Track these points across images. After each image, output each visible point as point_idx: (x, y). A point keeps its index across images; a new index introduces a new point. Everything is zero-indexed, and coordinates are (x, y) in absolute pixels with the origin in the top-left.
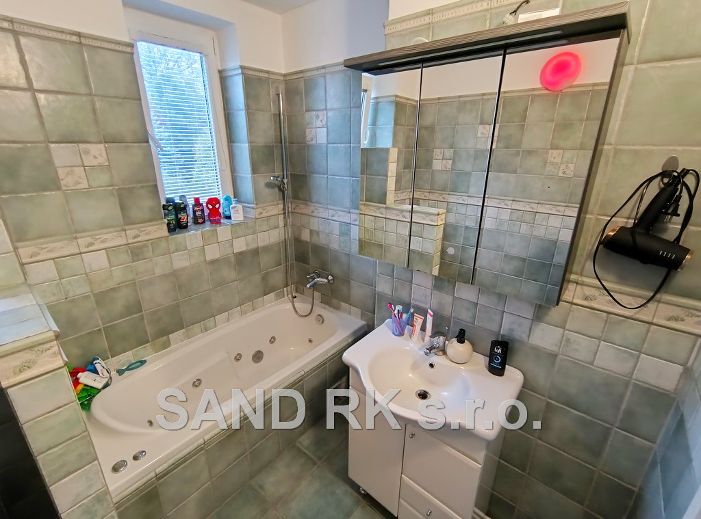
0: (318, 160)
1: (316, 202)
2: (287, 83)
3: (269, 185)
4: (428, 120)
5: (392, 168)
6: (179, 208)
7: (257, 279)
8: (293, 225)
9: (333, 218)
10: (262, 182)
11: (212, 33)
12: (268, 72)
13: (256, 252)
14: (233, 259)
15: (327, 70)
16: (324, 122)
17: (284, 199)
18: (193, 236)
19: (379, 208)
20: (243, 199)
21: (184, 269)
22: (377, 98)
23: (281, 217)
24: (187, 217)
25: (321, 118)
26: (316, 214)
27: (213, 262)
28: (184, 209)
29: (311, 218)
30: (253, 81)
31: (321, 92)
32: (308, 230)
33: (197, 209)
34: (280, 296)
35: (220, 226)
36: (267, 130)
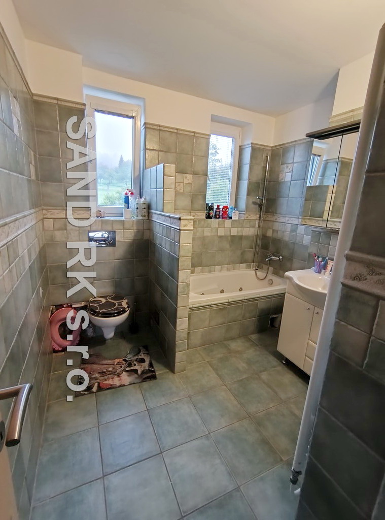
0: (284, 190)
1: (279, 214)
2: (273, 151)
3: (254, 203)
5: (330, 197)
6: (211, 208)
7: (239, 252)
8: (263, 227)
9: (288, 222)
10: (252, 199)
11: (240, 129)
12: (264, 146)
13: (241, 238)
14: (229, 238)
15: (297, 143)
16: (291, 170)
17: (261, 212)
18: (214, 222)
19: (319, 220)
20: (239, 210)
21: (208, 237)
22: (327, 160)
23: (257, 221)
24: (212, 213)
25: (289, 168)
26: (278, 220)
27: (221, 237)
28: (213, 209)
29: (275, 223)
30: (256, 150)
31: (292, 154)
32: (272, 230)
33: (217, 210)
34: (249, 267)
35: (226, 220)
36: (258, 174)
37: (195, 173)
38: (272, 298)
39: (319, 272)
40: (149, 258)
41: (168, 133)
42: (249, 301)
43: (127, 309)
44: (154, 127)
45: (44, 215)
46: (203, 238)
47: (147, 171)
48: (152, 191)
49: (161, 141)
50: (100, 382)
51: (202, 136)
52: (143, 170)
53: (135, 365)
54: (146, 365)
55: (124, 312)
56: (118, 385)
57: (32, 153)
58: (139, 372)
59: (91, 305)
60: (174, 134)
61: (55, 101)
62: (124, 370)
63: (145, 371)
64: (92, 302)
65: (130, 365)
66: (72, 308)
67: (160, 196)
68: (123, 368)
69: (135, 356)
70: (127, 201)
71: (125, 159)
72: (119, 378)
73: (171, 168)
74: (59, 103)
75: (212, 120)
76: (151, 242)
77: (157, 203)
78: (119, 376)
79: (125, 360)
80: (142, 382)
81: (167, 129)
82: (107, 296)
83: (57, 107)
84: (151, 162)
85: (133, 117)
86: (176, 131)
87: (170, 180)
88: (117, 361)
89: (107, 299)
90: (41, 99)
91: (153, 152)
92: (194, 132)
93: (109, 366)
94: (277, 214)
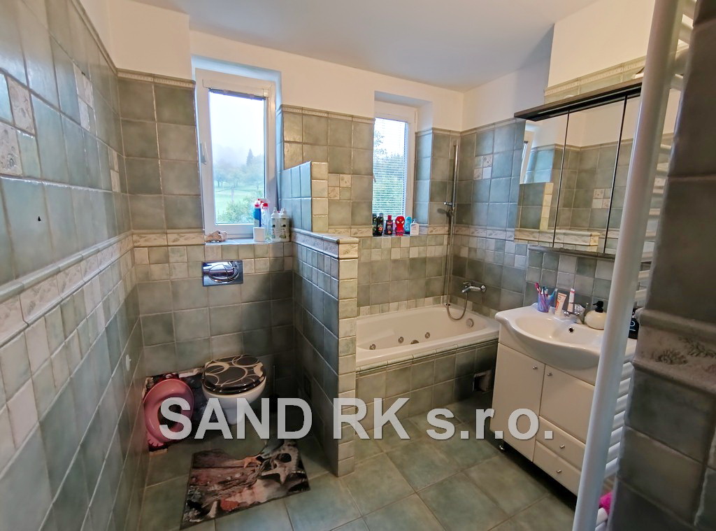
0: (483, 191)
1: (477, 225)
2: (462, 138)
3: (440, 211)
4: (589, 164)
5: (547, 199)
6: (379, 221)
7: (422, 282)
8: (454, 245)
9: (490, 237)
10: (436, 207)
11: (415, 109)
12: (450, 131)
13: (424, 261)
14: (408, 262)
15: (496, 126)
16: (490, 163)
17: (450, 223)
18: (385, 240)
19: (533, 232)
20: (420, 220)
21: (377, 262)
22: (537, 148)
23: (446, 237)
24: (382, 228)
25: (487, 160)
26: (476, 234)
27: (395, 261)
28: (382, 222)
29: (471, 238)
30: (439, 138)
31: (490, 142)
32: (467, 248)
33: (389, 223)
34: (437, 302)
35: (402, 237)
36: (444, 171)
37: (355, 173)
38: (474, 348)
39: (546, 311)
40: (293, 298)
41: (314, 118)
42: (443, 355)
43: (263, 378)
44: (295, 111)
45: (134, 242)
46: (371, 264)
47: (287, 173)
48: (294, 201)
49: (305, 130)
50: (221, 499)
51: (363, 121)
52: (281, 171)
53: (275, 466)
54: (292, 465)
55: (258, 383)
56: (249, 502)
57: (115, 154)
58: (282, 479)
59: (206, 374)
60: (323, 120)
61: (150, 79)
62: (258, 475)
63: (291, 476)
64: (209, 370)
65: (267, 467)
66: (178, 378)
67: (307, 208)
68: (256, 473)
69: (274, 450)
70: (258, 215)
71: (255, 154)
72: (251, 491)
73: (322, 167)
74: (156, 81)
75: (376, 99)
76: (295, 274)
77: (302, 217)
78: (250, 486)
79: (260, 459)
80: (288, 495)
81: (314, 113)
82: (230, 359)
83: (153, 87)
84: (292, 160)
85: (263, 98)
86: (326, 115)
87: (321, 185)
88: (247, 460)
89: (231, 364)
90: (129, 76)
91: (294, 145)
92: (352, 116)
93: (236, 469)
94: (472, 225)
